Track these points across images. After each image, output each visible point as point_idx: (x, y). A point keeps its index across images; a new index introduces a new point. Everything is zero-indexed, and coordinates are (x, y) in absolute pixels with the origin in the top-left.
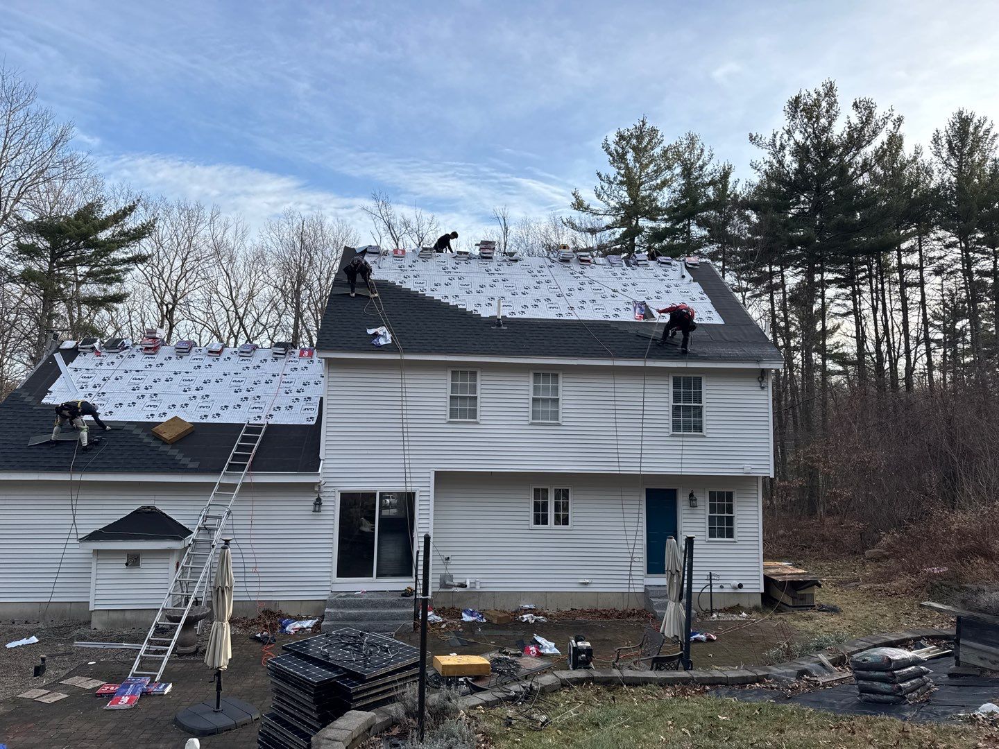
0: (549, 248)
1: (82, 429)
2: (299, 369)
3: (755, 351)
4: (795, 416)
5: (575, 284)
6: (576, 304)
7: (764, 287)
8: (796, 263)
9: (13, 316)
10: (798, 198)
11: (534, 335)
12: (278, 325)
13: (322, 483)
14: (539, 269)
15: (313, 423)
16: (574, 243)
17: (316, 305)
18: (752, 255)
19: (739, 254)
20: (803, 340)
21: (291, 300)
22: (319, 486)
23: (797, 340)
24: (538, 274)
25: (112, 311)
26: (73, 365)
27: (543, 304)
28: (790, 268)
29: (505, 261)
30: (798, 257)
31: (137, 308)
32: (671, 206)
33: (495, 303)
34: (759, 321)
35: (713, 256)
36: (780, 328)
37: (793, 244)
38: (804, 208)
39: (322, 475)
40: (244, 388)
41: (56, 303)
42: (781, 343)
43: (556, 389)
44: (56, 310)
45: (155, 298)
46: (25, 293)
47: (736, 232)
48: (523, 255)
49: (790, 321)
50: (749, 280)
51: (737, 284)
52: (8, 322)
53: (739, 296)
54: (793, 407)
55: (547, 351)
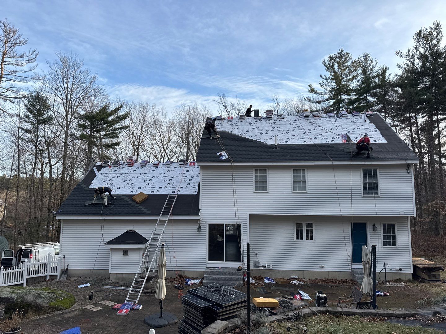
0: (298, 112)
1: (105, 198)
2: (190, 171)
3: (404, 155)
4: (425, 186)
5: (312, 127)
6: (313, 137)
7: (406, 124)
8: (423, 111)
9: (77, 153)
10: (423, 80)
11: (293, 152)
12: (180, 152)
13: (201, 219)
14: (294, 121)
15: (196, 194)
16: (310, 108)
17: (195, 143)
18: (400, 109)
19: (393, 109)
20: (428, 149)
21: (185, 141)
22: (200, 221)
23: (425, 149)
24: (294, 124)
25: (114, 149)
26: (101, 172)
27: (297, 137)
28: (420, 114)
29: (278, 119)
30: (424, 108)
31: (124, 148)
32: (358, 88)
33: (274, 138)
34: (405, 141)
35: (380, 111)
36: (416, 144)
37: (421, 102)
38: (426, 85)
39: (200, 216)
40: (168, 179)
41: (93, 147)
42: (417, 151)
43: (304, 177)
44: (93, 150)
45: (131, 143)
46: (81, 143)
47: (391, 99)
48: (286, 116)
49: (421, 140)
50: (398, 121)
51: (392, 123)
52: (75, 155)
53: (394, 129)
54: (424, 182)
55: (299, 159)
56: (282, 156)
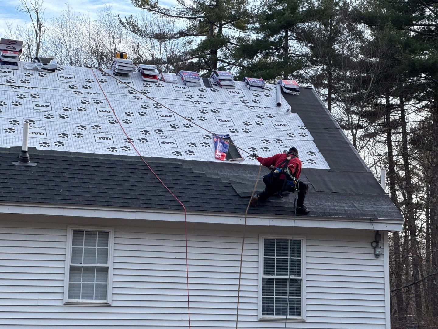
0: (101, 57)
3: (369, 207)
4: (418, 296)
5: (135, 107)
6: (135, 135)
7: (379, 124)
8: (419, 94)
10: (423, 12)
11: (75, 176)
14: (85, 84)
16: (136, 52)
18: (365, 82)
19: (350, 80)
20: (428, 195)
23: (420, 195)
24: (84, 90)
27: (89, 133)
28: (412, 102)
29: (36, 69)
30: (422, 87)
32: (265, 12)
33: (19, 129)
34: (373, 169)
35: (317, 81)
36: (399, 178)
37: (415, 71)
38: (429, 25)
42: (400, 198)
43: (104, 254)
47: (346, 51)
48: (63, 63)
49: (412, 170)
50: (361, 115)
51: (346, 119)
53: (348, 134)
54: (416, 284)
55: (93, 199)
56: (41, 187)
